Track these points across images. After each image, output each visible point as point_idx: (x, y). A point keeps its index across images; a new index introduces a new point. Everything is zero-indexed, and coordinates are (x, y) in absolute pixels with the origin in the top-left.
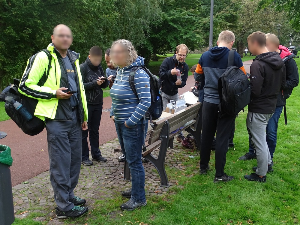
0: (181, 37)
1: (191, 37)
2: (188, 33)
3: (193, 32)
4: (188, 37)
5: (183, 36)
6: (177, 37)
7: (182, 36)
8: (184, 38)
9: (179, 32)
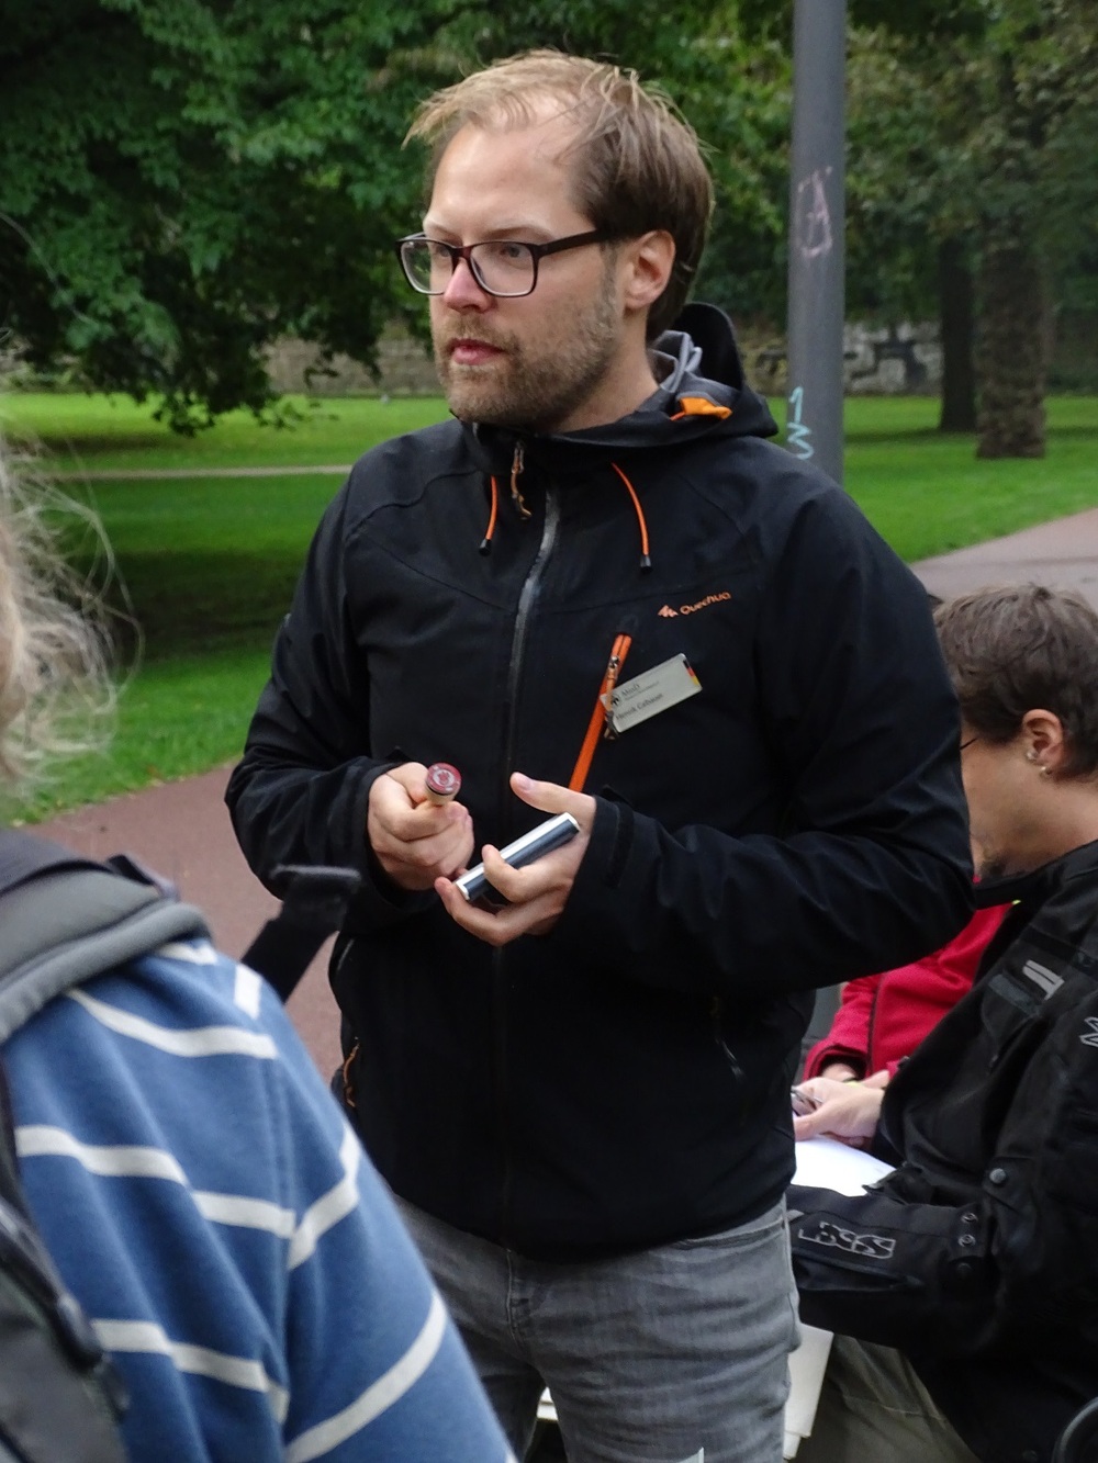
0: (202, 148)
1: (337, 150)
2: (299, 88)
3: (382, 77)
4: (301, 145)
5: (233, 138)
6: (136, 148)
7: (208, 131)
8: (247, 163)
9: (162, 77)
